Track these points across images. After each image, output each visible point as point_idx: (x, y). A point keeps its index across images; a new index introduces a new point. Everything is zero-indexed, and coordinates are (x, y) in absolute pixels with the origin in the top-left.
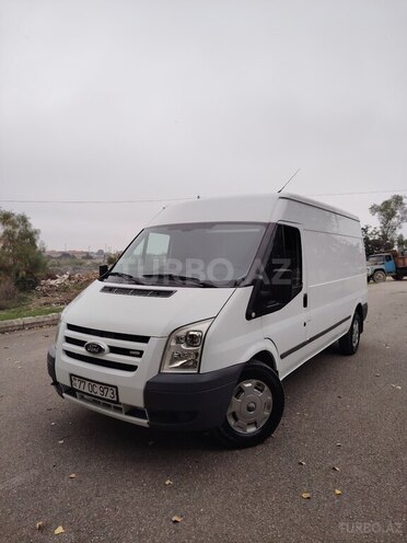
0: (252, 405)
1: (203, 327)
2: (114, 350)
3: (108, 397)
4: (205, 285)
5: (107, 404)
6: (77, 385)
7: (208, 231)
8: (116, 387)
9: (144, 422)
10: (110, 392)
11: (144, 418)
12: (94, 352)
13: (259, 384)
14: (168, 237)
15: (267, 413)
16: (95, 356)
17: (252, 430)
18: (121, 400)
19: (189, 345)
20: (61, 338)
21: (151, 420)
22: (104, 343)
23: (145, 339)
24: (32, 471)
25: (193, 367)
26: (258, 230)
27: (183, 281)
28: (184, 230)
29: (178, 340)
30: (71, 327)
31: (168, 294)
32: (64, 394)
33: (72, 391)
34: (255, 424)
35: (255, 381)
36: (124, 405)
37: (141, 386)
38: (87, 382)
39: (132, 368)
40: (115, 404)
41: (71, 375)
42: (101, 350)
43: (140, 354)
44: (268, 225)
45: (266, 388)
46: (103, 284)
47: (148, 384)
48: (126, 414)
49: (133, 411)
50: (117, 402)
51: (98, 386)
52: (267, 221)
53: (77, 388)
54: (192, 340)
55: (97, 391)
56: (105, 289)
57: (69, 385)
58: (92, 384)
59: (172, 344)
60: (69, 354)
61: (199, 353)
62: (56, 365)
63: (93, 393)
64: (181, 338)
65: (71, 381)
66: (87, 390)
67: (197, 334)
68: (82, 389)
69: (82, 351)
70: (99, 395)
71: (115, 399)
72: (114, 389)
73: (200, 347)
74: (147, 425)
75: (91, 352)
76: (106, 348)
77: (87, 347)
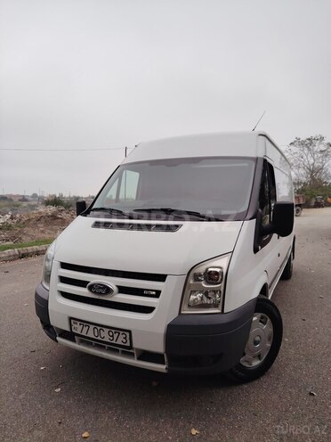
0: (258, 338)
1: (223, 263)
2: (122, 290)
3: (119, 342)
5: (113, 348)
6: (78, 329)
7: (195, 166)
8: (130, 332)
9: (162, 368)
10: (121, 337)
11: (164, 363)
12: (100, 294)
13: (262, 317)
15: (269, 345)
17: (256, 363)
18: (135, 345)
19: (208, 283)
20: (54, 278)
21: (170, 365)
22: (112, 282)
23: (161, 278)
24: (36, 433)
25: (216, 306)
26: (246, 165)
27: (180, 215)
28: (168, 166)
29: (196, 277)
30: (64, 266)
31: (174, 228)
32: (58, 338)
33: (69, 335)
34: (259, 357)
35: (260, 315)
36: (138, 350)
37: (162, 330)
38: (92, 327)
39: (149, 310)
40: (127, 350)
41: (71, 319)
42: (108, 290)
43: (158, 294)
44: (256, 159)
45: (269, 320)
46: (90, 220)
47: (170, 327)
48: (139, 359)
49: (146, 355)
50: (131, 347)
51: (107, 330)
52: (254, 155)
53: (78, 332)
54: (212, 277)
55: (105, 336)
56: (97, 225)
57: (67, 329)
58: (99, 328)
59: (191, 282)
60: (65, 295)
61: (222, 290)
62: (50, 307)
63: (99, 338)
64: (200, 275)
65: (71, 325)
66: (91, 335)
67: (218, 270)
68: (84, 333)
69: (84, 291)
70: (107, 339)
71: (128, 344)
72: (128, 334)
73: (222, 284)
74: (165, 371)
75: (95, 293)
76: (115, 289)
77: (91, 288)
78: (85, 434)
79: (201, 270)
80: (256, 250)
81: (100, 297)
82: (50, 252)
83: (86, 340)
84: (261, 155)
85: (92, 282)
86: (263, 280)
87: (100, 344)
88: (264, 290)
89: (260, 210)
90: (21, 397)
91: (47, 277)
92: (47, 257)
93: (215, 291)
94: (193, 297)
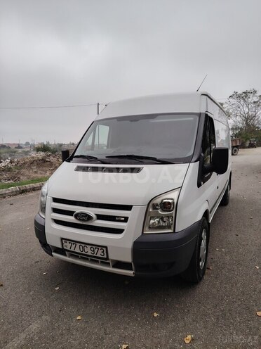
1: (174, 195)
2: (100, 217)
3: (99, 255)
5: (94, 259)
6: (68, 246)
7: (152, 121)
8: (106, 247)
9: (130, 273)
10: (100, 251)
11: (132, 270)
12: (84, 220)
14: (108, 127)
16: (84, 223)
18: (110, 257)
19: (163, 211)
20: (48, 209)
21: (136, 271)
22: (92, 212)
23: (128, 208)
24: (44, 317)
25: (169, 227)
26: (192, 119)
28: (131, 121)
29: (155, 207)
31: (138, 170)
32: (53, 253)
33: (61, 251)
36: (112, 260)
37: (130, 245)
38: (78, 245)
39: (119, 231)
40: (105, 261)
41: (62, 239)
42: (89, 218)
43: (126, 220)
44: (200, 115)
46: (73, 165)
47: (135, 243)
48: (113, 267)
49: (118, 264)
50: (107, 259)
51: (89, 247)
52: (198, 112)
53: (68, 248)
54: (166, 206)
55: (88, 251)
56: (78, 169)
57: (60, 246)
58: (83, 245)
59: (151, 210)
60: (57, 222)
61: (174, 216)
62: (47, 231)
63: (83, 253)
64: (157, 205)
65: (62, 244)
66: (77, 250)
67: (170, 201)
68: (72, 249)
69: (71, 219)
70: (89, 253)
71: (105, 256)
72: (105, 249)
73: (174, 211)
74: (133, 275)
75: (80, 220)
76: (94, 216)
77: (76, 216)
78: (79, 318)
79: (158, 201)
80: (199, 185)
81: (83, 223)
82: (44, 189)
83: (74, 255)
84: (203, 111)
85: (77, 212)
86: (205, 207)
87: (85, 257)
88: (206, 214)
89: (202, 155)
90: (31, 293)
91: (43, 209)
92: (42, 194)
93: (168, 217)
94: (152, 221)
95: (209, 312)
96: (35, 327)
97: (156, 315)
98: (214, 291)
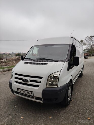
1: (58, 73)
2: (31, 81)
3: (30, 95)
4: (55, 61)
6: (19, 91)
8: (33, 92)
9: (41, 102)
10: (31, 93)
11: (42, 100)
12: (25, 82)
14: (38, 48)
19: (54, 79)
20: (13, 77)
21: (44, 101)
22: (28, 79)
23: (41, 78)
25: (56, 85)
26: (67, 46)
27: (48, 60)
28: (45, 46)
29: (51, 77)
30: (16, 74)
31: (45, 64)
32: (15, 93)
36: (35, 97)
37: (41, 91)
38: (23, 91)
39: (38, 86)
40: (32, 97)
41: (18, 88)
42: (27, 81)
43: (40, 82)
44: (70, 45)
46: (24, 61)
47: (43, 91)
48: (36, 99)
50: (33, 96)
51: (27, 92)
52: (69, 43)
53: (20, 92)
54: (55, 77)
55: (26, 93)
56: (26, 63)
57: (17, 91)
58: (25, 91)
59: (49, 79)
60: (16, 82)
61: (58, 81)
62: (13, 85)
63: (25, 93)
64: (52, 77)
65: (18, 90)
66: (23, 93)
67: (57, 76)
68: (21, 92)
69: (21, 81)
70: (27, 94)
71: (32, 95)
72: (32, 93)
73: (58, 79)
74: (42, 102)
75: (24, 81)
76: (29, 80)
77: (23, 80)
78: (22, 117)
79: (52, 75)
80: (68, 70)
81: (25, 83)
82: (13, 70)
83: (22, 94)
84: (71, 43)
85: (23, 78)
86: (71, 78)
87: (26, 95)
89: (70, 59)
90: (6, 108)
92: (12, 72)
93: (56, 81)
94: (50, 83)
95: (70, 117)
96: (6, 120)
97: (50, 117)
98: (73, 109)
